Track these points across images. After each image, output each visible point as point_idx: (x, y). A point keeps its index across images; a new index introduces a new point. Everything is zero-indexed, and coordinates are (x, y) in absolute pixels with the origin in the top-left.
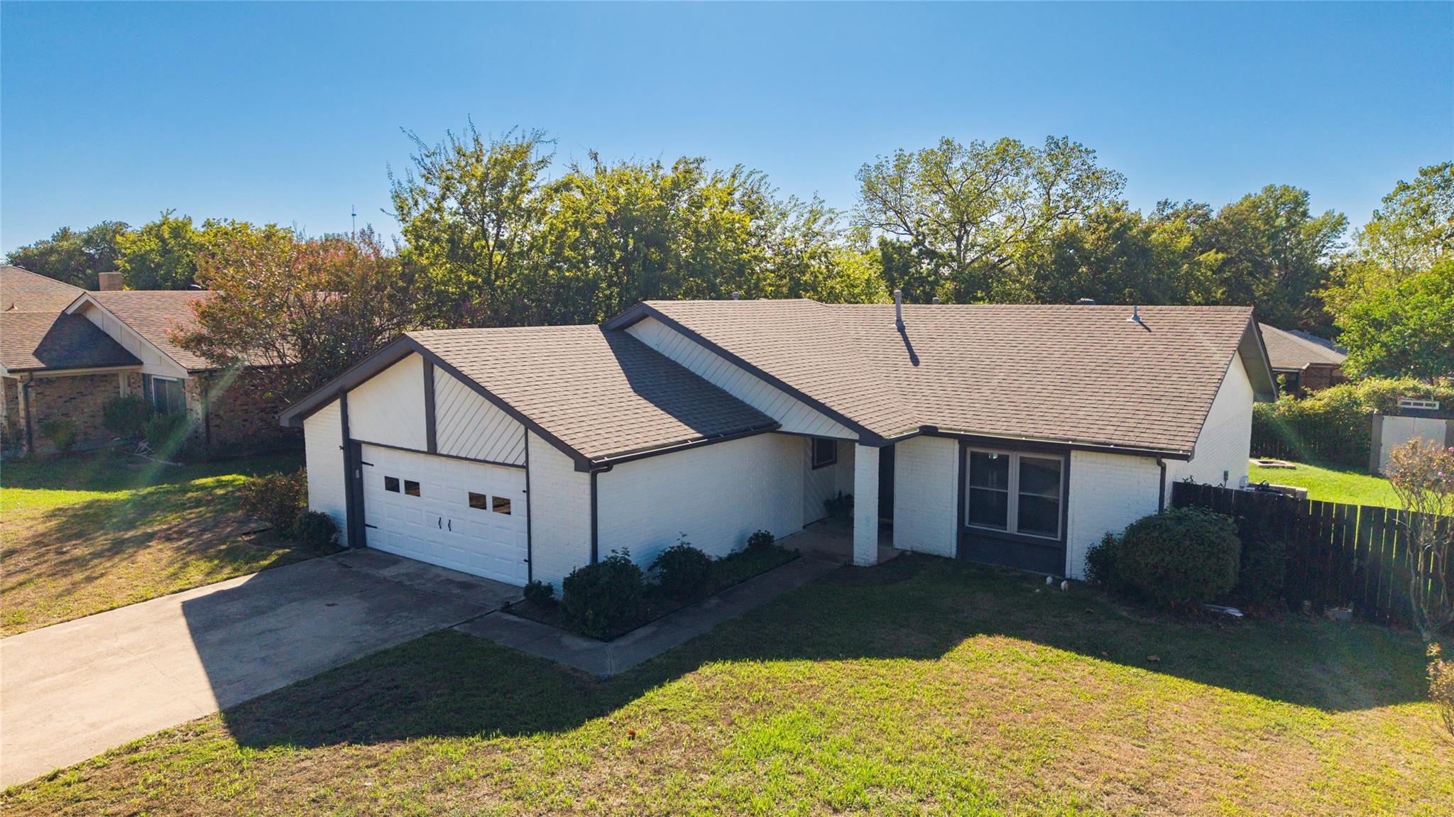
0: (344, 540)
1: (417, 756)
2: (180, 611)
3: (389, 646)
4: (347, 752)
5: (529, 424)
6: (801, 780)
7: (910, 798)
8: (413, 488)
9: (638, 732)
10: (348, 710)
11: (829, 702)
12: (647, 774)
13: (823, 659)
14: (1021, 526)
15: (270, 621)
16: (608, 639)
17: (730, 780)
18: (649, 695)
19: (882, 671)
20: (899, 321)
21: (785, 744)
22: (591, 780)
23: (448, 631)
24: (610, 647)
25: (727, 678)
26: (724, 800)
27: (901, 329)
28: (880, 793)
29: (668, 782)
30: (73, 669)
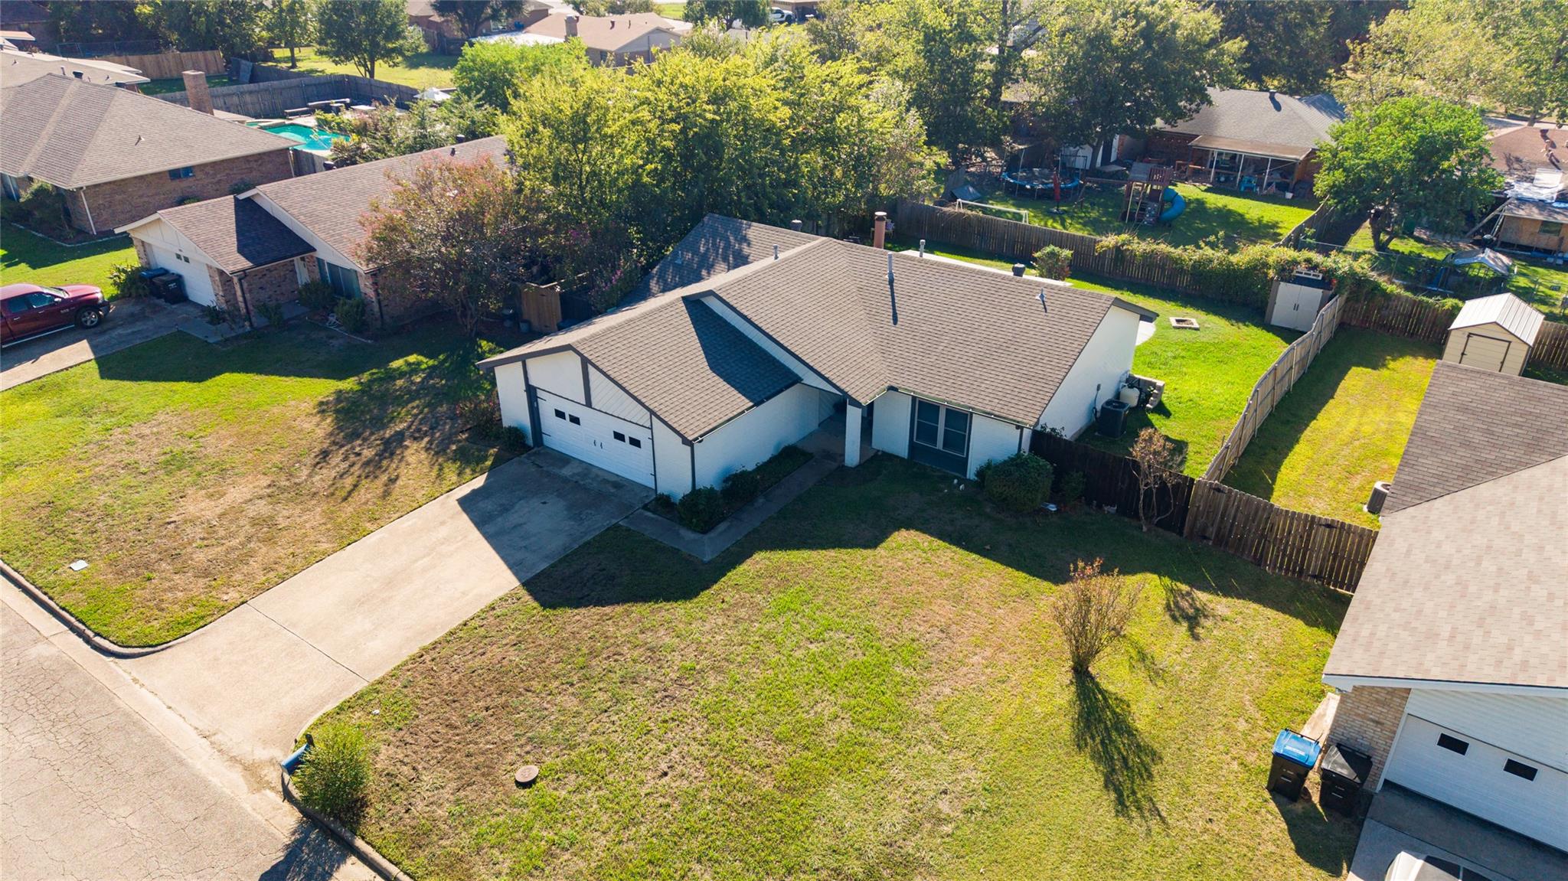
0: (530, 442)
1: (628, 613)
2: (459, 508)
3: (588, 538)
4: (595, 611)
5: (652, 413)
6: (798, 627)
7: (843, 636)
8: (575, 420)
9: (726, 599)
10: (585, 585)
11: (816, 580)
12: (731, 624)
13: (817, 549)
14: (945, 446)
15: (513, 518)
16: (704, 532)
17: (768, 626)
18: (730, 574)
19: (846, 557)
20: (891, 275)
21: (792, 606)
22: (707, 627)
23: (617, 527)
24: (706, 537)
25: (768, 563)
26: (765, 637)
27: (891, 282)
28: (831, 633)
29: (741, 628)
30: (429, 555)
